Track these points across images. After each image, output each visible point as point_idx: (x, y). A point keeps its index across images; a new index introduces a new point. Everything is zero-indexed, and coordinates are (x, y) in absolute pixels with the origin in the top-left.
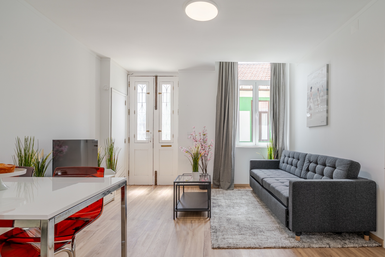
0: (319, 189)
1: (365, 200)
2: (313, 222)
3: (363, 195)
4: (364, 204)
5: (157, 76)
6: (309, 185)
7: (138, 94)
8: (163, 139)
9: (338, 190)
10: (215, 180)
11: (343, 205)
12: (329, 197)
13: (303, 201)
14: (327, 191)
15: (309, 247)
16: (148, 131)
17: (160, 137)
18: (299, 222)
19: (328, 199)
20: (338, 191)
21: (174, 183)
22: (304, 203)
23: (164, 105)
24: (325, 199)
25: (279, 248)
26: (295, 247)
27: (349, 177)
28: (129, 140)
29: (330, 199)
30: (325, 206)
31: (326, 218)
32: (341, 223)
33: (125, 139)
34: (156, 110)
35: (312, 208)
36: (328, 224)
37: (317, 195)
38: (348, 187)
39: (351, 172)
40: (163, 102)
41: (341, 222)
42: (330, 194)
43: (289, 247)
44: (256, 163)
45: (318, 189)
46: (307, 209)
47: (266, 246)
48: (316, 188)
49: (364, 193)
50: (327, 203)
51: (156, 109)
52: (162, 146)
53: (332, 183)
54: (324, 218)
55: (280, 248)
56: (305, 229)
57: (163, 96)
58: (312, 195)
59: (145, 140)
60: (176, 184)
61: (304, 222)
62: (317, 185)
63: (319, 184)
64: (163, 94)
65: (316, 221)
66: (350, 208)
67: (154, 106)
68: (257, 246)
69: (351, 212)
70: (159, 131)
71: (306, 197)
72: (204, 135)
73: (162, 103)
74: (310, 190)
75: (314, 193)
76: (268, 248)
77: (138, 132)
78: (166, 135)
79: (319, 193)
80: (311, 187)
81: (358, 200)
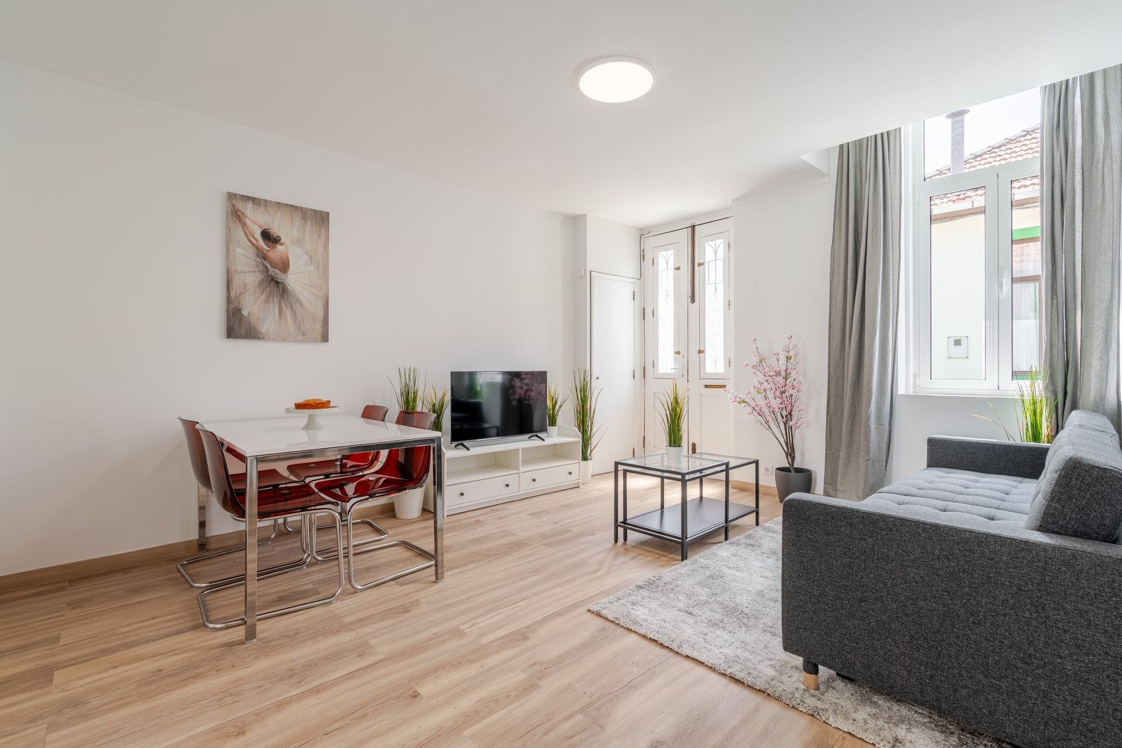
0: (868, 539)
1: (1103, 640)
2: (846, 645)
3: (1087, 612)
4: (1094, 655)
5: (694, 226)
6: (833, 519)
7: (660, 272)
8: (708, 371)
9: (949, 560)
10: (830, 484)
11: (974, 623)
12: (908, 577)
13: (813, 566)
14: (900, 552)
15: (811, 715)
16: (678, 353)
17: (701, 365)
18: (801, 628)
19: (906, 583)
20: (951, 563)
21: (617, 464)
22: (816, 572)
23: (709, 290)
24: (894, 579)
25: (723, 674)
26: (768, 694)
27: (1053, 523)
28: (644, 372)
29: (914, 584)
30: (894, 606)
31: (898, 648)
32: (965, 691)
33: (634, 371)
34: (692, 303)
35: (843, 596)
36: (906, 673)
37: (863, 557)
38: (1005, 558)
39: (1064, 507)
40: (707, 283)
41: (966, 687)
42: (913, 567)
43: (750, 685)
44: (947, 448)
45: (865, 539)
46: (824, 595)
47: (695, 654)
48: (860, 534)
49: (1098, 608)
50: (902, 598)
51: (693, 300)
52: (706, 386)
53: (924, 530)
54: (890, 645)
55: (726, 675)
56: (819, 656)
57: (707, 270)
58: (845, 553)
59: (673, 371)
60: (621, 467)
61: (818, 635)
62: (863, 524)
63: (872, 523)
64: (707, 264)
65: (857, 643)
66: (1010, 647)
67: (690, 295)
68: (674, 646)
69: (1020, 664)
70: (700, 352)
71: (822, 555)
72: (788, 358)
73: (706, 286)
74: (837, 534)
75: (849, 549)
76: (697, 660)
77: (660, 355)
78: (716, 361)
79: (868, 551)
80: (841, 527)
81: (1060, 625)
